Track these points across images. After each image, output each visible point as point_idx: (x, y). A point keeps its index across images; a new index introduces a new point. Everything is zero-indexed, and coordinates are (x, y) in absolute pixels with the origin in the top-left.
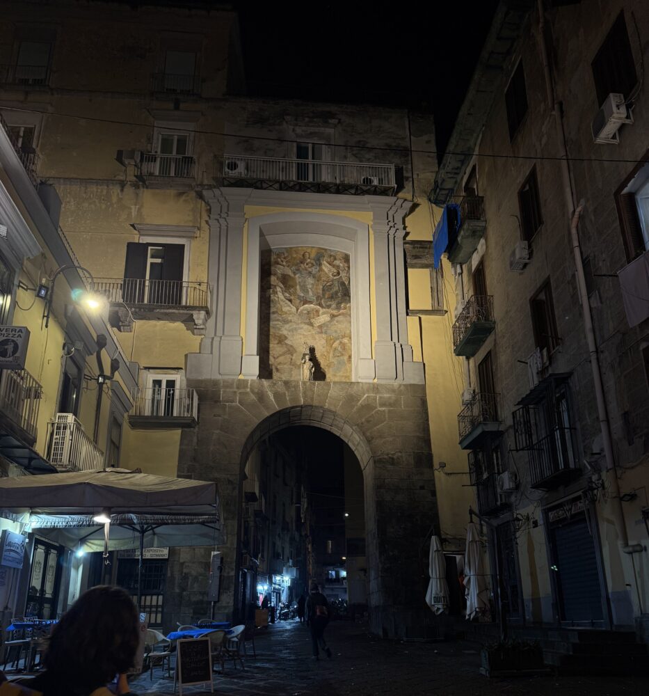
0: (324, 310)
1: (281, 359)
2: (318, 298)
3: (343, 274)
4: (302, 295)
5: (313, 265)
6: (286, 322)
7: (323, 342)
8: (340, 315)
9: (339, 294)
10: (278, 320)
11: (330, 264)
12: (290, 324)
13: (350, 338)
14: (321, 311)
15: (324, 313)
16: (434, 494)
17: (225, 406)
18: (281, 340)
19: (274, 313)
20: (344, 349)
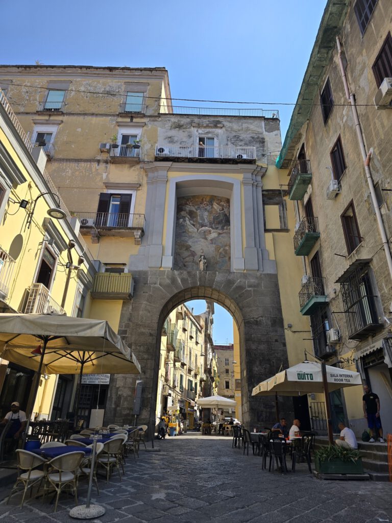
1: (187, 259)
2: (211, 224)
3: (225, 210)
4: (201, 222)
5: (208, 205)
6: (191, 237)
7: (213, 249)
8: (223, 233)
9: (223, 221)
10: (186, 236)
11: (218, 204)
12: (193, 238)
13: (230, 246)
14: (212, 231)
15: (213, 232)
16: (284, 345)
17: (150, 286)
18: (188, 248)
19: (184, 232)
20: (226, 253)
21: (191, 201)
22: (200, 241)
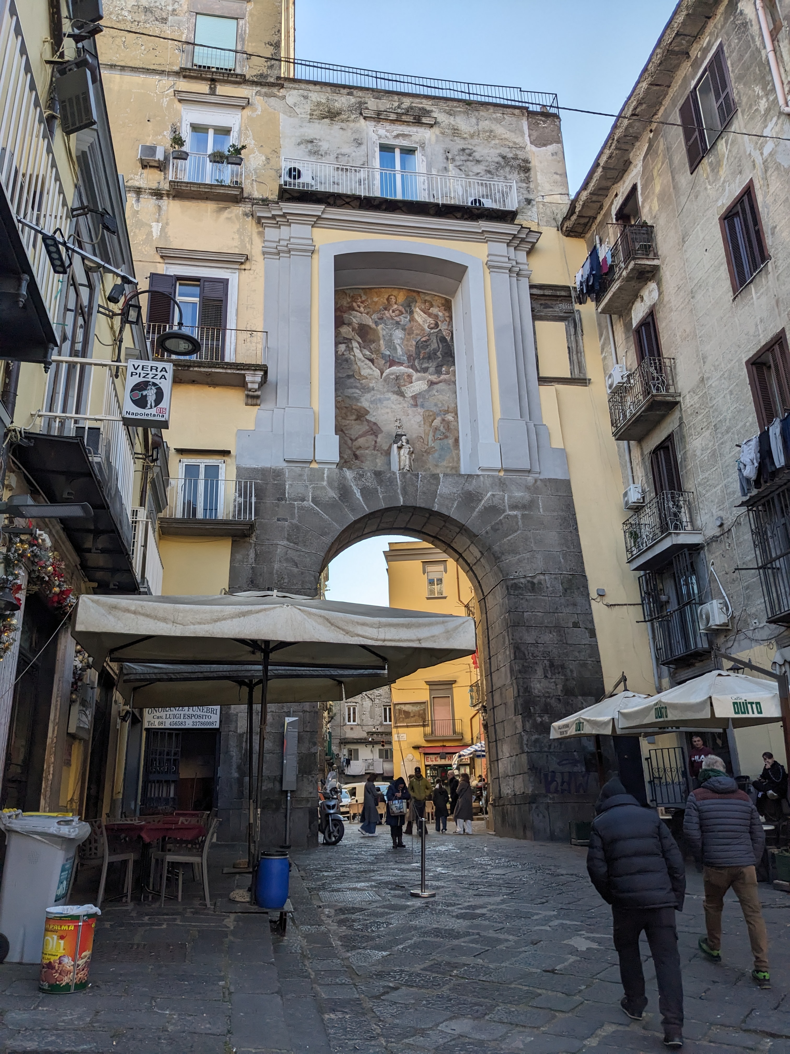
0: (419, 374)
1: (361, 441)
2: (409, 357)
3: (443, 327)
4: (388, 353)
5: (401, 313)
6: (367, 389)
7: (419, 418)
8: (440, 382)
9: (439, 354)
10: (356, 387)
12: (372, 393)
13: (456, 414)
14: (415, 375)
15: (418, 379)
16: (593, 633)
17: (293, 507)
18: (361, 415)
19: (349, 377)
20: (448, 429)
21: (362, 303)
22: (389, 399)
